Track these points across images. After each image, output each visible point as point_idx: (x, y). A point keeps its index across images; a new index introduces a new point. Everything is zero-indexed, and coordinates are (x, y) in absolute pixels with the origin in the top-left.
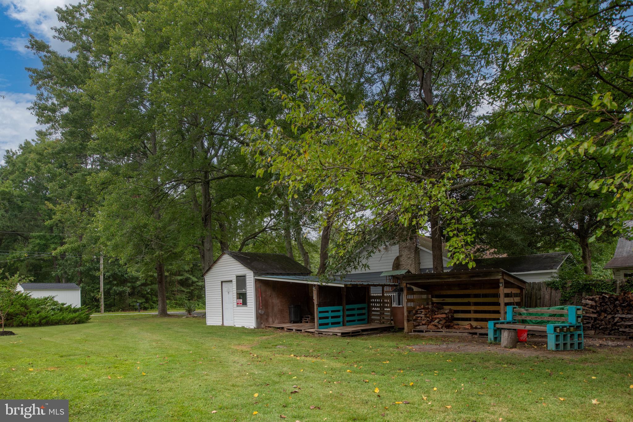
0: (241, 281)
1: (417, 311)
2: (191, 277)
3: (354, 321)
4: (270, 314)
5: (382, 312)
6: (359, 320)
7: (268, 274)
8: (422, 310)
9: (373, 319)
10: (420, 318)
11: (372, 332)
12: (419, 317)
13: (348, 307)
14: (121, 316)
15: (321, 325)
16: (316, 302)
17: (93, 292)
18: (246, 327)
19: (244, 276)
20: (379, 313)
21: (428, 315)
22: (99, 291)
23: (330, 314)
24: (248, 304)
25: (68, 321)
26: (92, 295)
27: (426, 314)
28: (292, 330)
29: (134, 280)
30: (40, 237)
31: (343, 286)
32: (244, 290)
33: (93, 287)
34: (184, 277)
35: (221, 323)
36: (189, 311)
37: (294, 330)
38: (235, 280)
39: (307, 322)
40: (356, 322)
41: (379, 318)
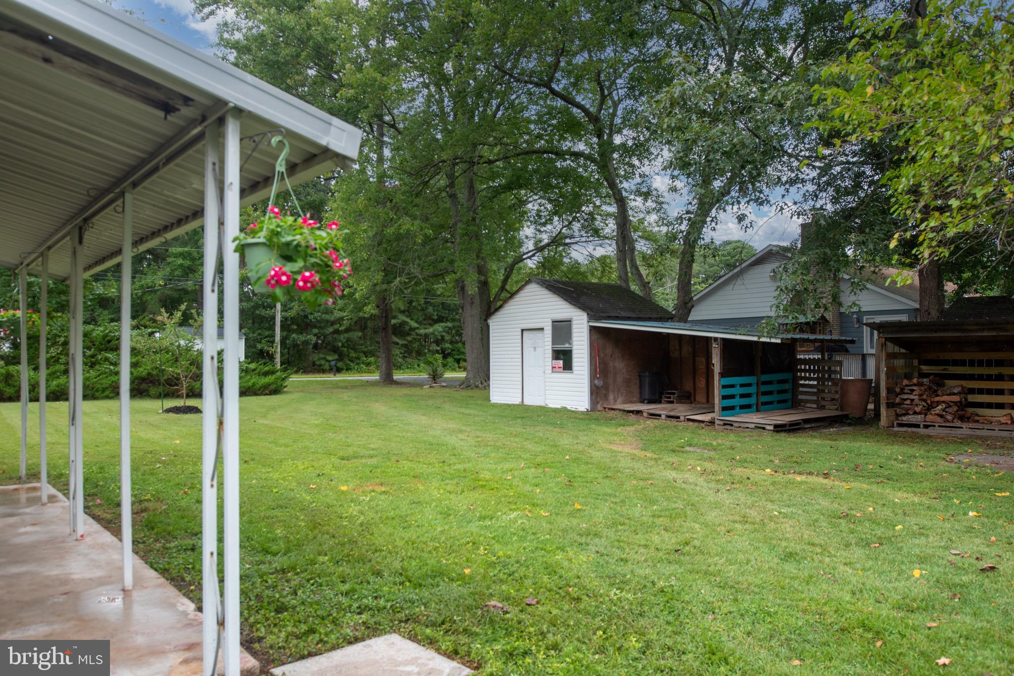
0: (562, 329)
1: (902, 389)
2: (408, 320)
3: (771, 403)
4: (611, 387)
5: (821, 388)
6: (779, 402)
7: (609, 318)
8: (914, 388)
9: (802, 401)
10: (908, 402)
11: (818, 424)
12: (905, 400)
13: (765, 378)
14: (317, 381)
15: (724, 409)
16: (717, 370)
17: (260, 342)
18: (569, 407)
19: (569, 321)
20: (815, 390)
21: (925, 397)
22: (273, 342)
23: (737, 391)
24: (574, 368)
25: (259, 389)
26: (259, 346)
27: (920, 395)
28: (660, 416)
29: (323, 325)
30: (182, 255)
31: (779, 341)
32: (567, 345)
33: (259, 334)
34: (399, 321)
35: (520, 400)
36: (435, 377)
37: (663, 417)
38: (550, 328)
39: (672, 402)
40: (775, 405)
41: (815, 398)
